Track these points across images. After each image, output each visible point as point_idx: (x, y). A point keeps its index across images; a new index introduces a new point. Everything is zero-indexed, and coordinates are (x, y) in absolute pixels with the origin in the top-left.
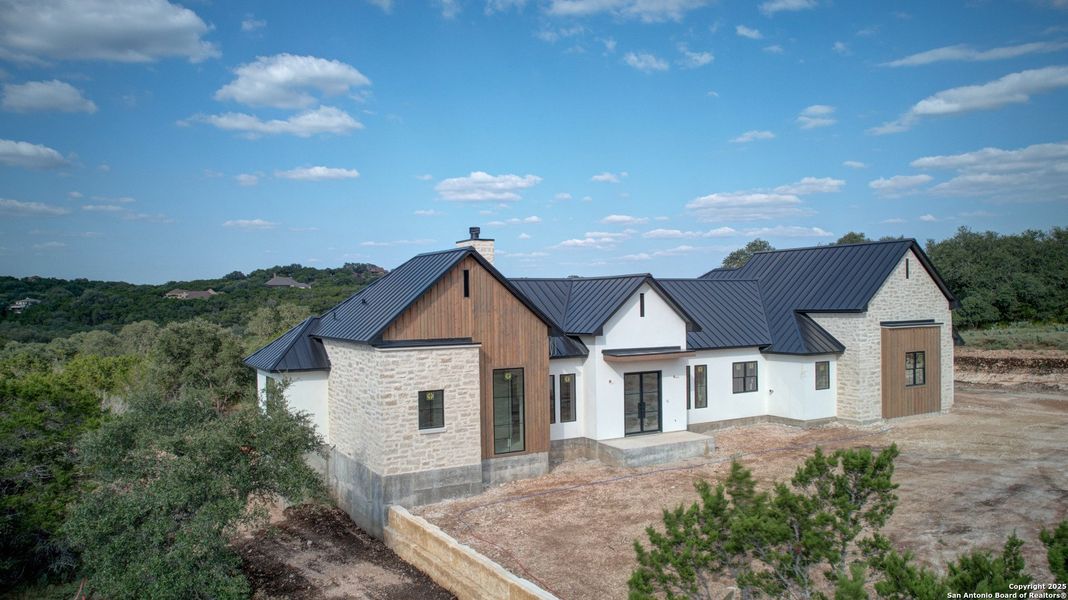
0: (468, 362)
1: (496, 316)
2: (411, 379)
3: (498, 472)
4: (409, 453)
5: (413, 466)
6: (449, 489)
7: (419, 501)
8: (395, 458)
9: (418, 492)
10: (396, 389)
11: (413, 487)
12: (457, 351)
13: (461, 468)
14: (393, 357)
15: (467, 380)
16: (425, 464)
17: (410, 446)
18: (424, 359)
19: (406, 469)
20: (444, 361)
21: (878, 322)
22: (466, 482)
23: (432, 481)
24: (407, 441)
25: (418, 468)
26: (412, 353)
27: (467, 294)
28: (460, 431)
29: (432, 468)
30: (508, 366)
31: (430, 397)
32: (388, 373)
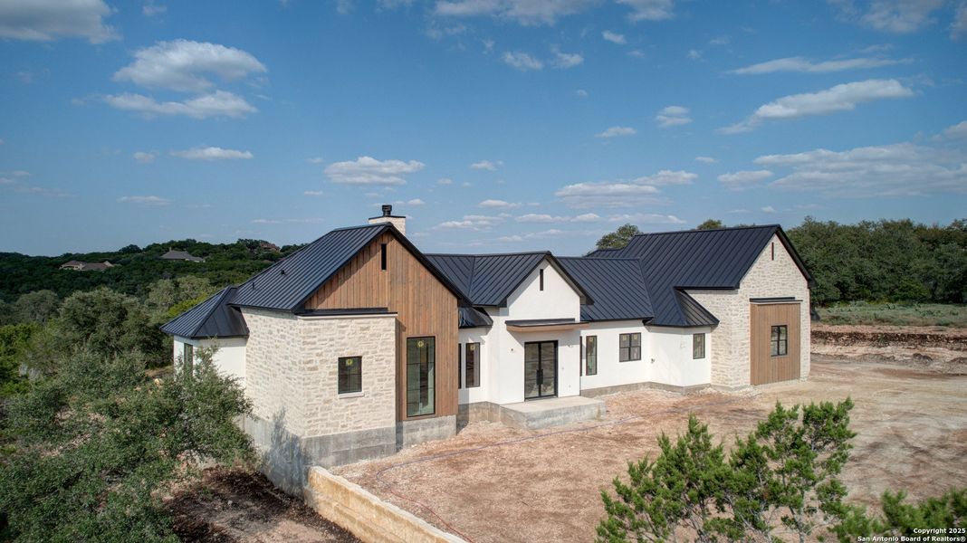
0: (385, 330)
1: (411, 288)
2: (332, 345)
3: (410, 434)
4: (329, 416)
5: (332, 429)
6: (365, 450)
7: (337, 461)
8: (316, 421)
9: (336, 453)
10: (317, 355)
11: (331, 449)
12: (375, 320)
13: (378, 430)
14: (315, 324)
15: (384, 347)
16: (343, 426)
17: (329, 409)
18: (343, 327)
19: (326, 431)
20: (362, 329)
21: (748, 299)
22: (381, 443)
23: (349, 443)
24: (327, 405)
25: (335, 430)
26: (334, 321)
27: (384, 267)
28: (375, 395)
29: (351, 430)
30: (421, 334)
31: (349, 363)
32: (311, 340)
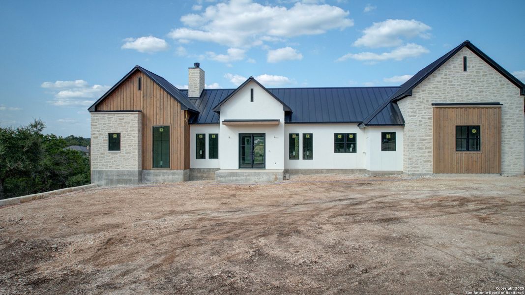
0: (132, 120)
1: (155, 100)
2: (104, 127)
3: (155, 177)
4: (103, 161)
5: (105, 167)
6: (121, 180)
7: (107, 184)
8: (97, 162)
9: (107, 179)
10: (98, 131)
11: (104, 177)
12: (127, 115)
13: (128, 171)
14: (97, 116)
15: (132, 129)
16: (110, 167)
17: (104, 157)
18: (110, 118)
19: (102, 168)
20: (120, 119)
21: (430, 103)
22: (130, 178)
23: (113, 175)
24: (102, 156)
25: (107, 168)
26: (105, 115)
27: (140, 89)
28: (127, 153)
29: (113, 169)
30: (161, 124)
31: (115, 136)
32: (95, 124)
